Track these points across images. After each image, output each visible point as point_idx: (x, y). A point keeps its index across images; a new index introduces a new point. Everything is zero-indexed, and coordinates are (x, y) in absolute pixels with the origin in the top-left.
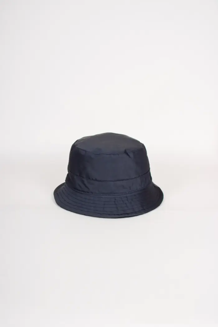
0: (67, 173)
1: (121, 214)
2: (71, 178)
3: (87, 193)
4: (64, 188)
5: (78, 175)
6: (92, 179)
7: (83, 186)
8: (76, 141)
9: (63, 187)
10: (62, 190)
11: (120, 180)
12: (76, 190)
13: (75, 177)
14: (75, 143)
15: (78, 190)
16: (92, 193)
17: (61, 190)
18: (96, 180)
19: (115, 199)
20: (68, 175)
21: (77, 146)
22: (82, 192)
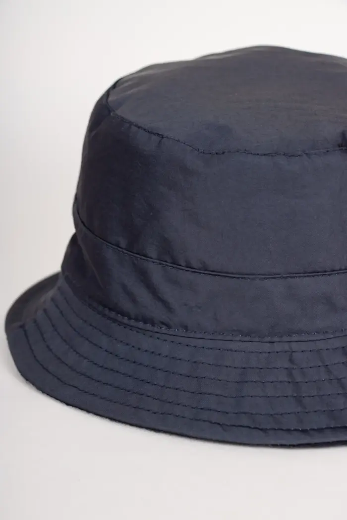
0: (71, 230)
1: (320, 430)
2: (86, 256)
3: (164, 329)
4: (53, 299)
5: (123, 243)
6: (189, 266)
7: (143, 295)
8: (114, 86)
9: (51, 293)
10: (45, 311)
11: (314, 273)
12: (113, 314)
13: (110, 254)
14: (108, 93)
15: (123, 314)
16: (186, 328)
17: (40, 313)
18: (205, 270)
19: (291, 360)
20: (74, 240)
21: (119, 112)
22: (141, 325)
